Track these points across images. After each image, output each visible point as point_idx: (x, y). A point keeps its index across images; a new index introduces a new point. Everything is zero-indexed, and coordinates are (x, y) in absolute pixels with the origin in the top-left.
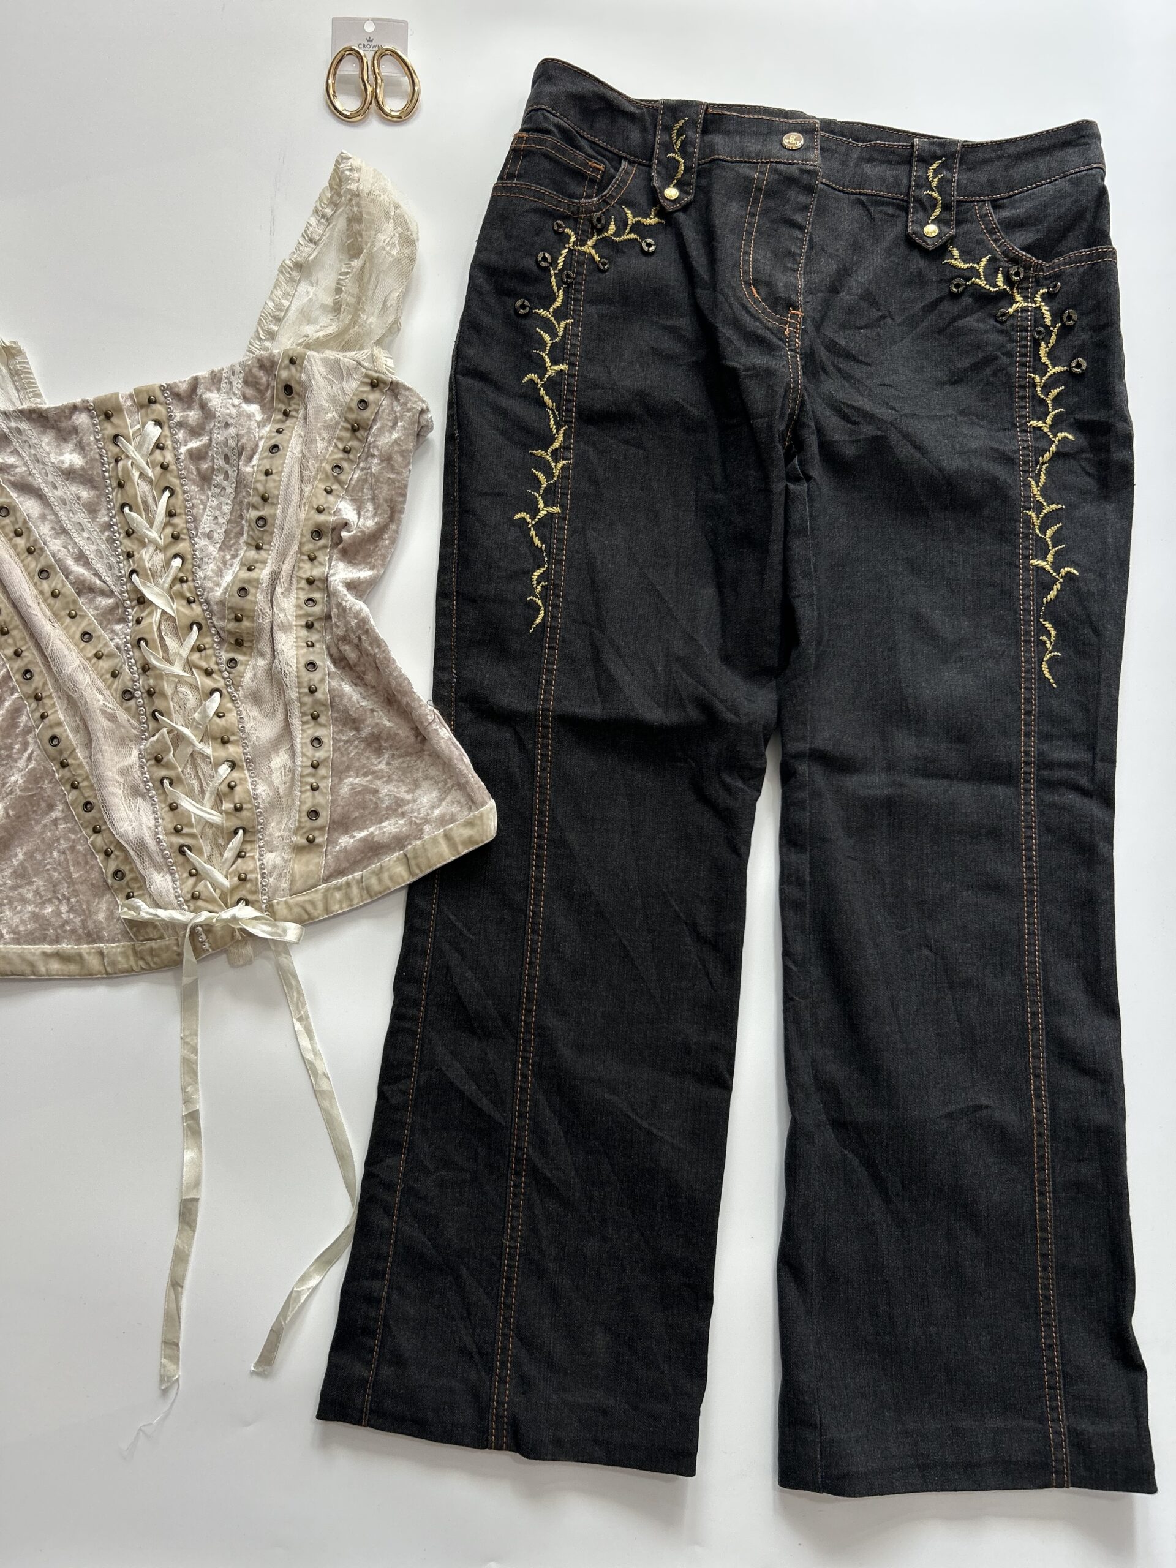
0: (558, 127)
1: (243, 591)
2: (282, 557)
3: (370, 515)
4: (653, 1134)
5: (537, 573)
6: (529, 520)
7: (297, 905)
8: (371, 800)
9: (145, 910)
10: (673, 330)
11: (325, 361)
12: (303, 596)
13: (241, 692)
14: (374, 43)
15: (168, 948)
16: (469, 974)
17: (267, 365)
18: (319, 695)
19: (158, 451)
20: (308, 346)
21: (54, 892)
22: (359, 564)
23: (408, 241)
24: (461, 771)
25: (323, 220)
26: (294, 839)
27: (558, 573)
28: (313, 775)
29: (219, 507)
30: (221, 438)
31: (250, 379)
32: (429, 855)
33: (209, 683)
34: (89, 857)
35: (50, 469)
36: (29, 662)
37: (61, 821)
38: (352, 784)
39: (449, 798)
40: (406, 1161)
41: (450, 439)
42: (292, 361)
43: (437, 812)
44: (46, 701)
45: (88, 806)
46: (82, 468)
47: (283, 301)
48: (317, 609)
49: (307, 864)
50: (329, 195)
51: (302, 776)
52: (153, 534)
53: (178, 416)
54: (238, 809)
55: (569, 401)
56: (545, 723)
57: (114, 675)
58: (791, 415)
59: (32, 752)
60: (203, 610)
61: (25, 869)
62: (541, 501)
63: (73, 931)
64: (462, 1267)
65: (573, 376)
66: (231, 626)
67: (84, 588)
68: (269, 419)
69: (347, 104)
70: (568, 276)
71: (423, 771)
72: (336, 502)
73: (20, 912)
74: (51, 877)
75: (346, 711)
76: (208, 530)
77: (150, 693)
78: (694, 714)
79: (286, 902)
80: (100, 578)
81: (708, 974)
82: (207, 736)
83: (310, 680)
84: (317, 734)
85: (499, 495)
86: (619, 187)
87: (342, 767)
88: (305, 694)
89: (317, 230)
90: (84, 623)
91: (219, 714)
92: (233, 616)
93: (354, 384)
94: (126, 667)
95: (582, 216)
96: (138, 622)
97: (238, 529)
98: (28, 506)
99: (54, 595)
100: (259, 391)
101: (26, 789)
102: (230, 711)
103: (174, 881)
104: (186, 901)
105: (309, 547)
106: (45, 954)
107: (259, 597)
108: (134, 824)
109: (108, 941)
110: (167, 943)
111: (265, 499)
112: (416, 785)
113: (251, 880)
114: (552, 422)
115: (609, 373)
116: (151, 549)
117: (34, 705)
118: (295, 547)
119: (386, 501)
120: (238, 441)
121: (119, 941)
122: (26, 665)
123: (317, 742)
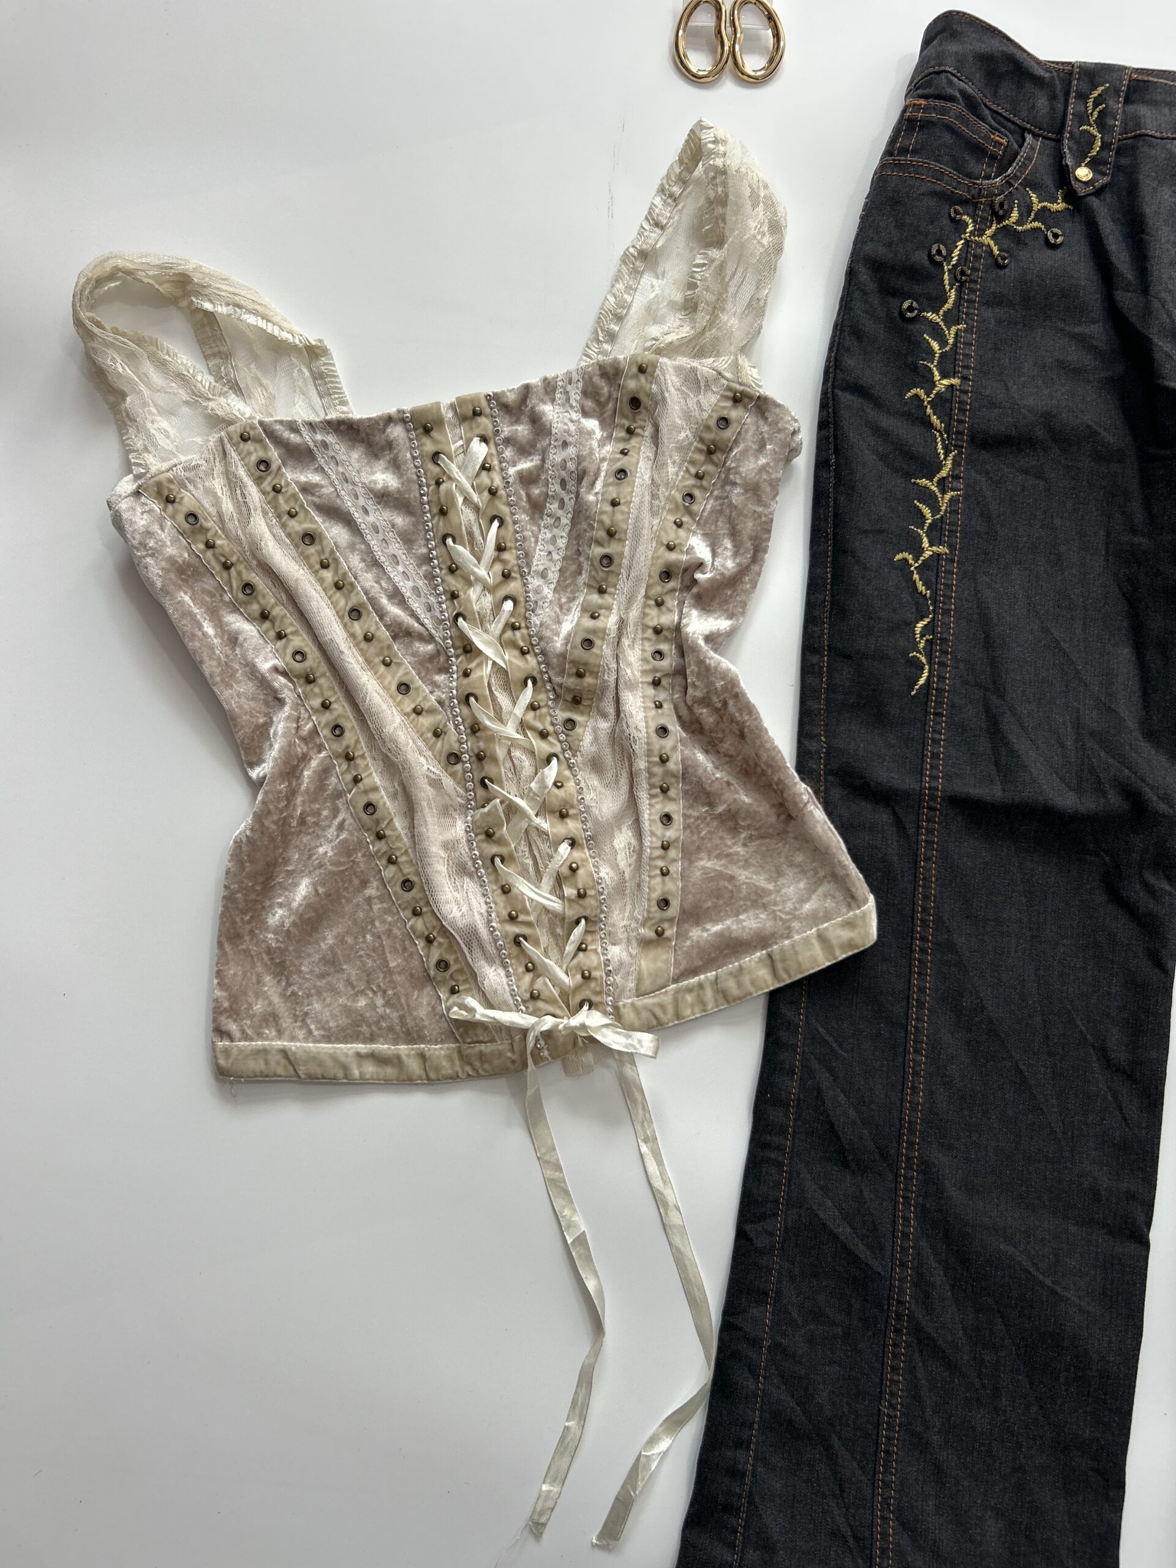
0: (963, 93)
1: (588, 643)
2: (630, 601)
3: (729, 554)
4: (1057, 1293)
5: (920, 625)
6: (911, 561)
7: (645, 1008)
8: (726, 888)
9: (482, 1013)
10: (1081, 340)
11: (679, 370)
12: (650, 648)
13: (579, 759)
15: (500, 1054)
16: (842, 1097)
17: (611, 373)
18: (671, 765)
19: (484, 473)
20: (659, 352)
21: (368, 982)
22: (714, 611)
23: (776, 227)
24: (840, 862)
25: (669, 200)
26: (642, 931)
27: (946, 625)
28: (662, 858)
29: (553, 540)
30: (558, 458)
31: (590, 389)
32: (800, 958)
33: (543, 747)
34: (407, 943)
35: (360, 491)
36: (339, 716)
37: (376, 901)
38: (704, 868)
39: (821, 890)
40: (773, 1313)
41: (821, 464)
42: (642, 370)
43: (807, 907)
44: (359, 761)
45: (407, 885)
46: (399, 491)
47: (626, 296)
48: (665, 664)
49: (655, 960)
50: (678, 171)
51: (651, 859)
52: (482, 572)
53: (506, 430)
54: (581, 896)
55: (960, 422)
56: (932, 804)
57: (437, 734)
59: (344, 820)
60: (539, 663)
61: (334, 954)
62: (925, 540)
63: (390, 1029)
64: (833, 1436)
65: (966, 392)
66: (571, 682)
67: (401, 633)
68: (610, 437)
69: (699, 62)
70: (963, 273)
71: (787, 857)
72: (688, 539)
73: (329, 1005)
74: (364, 964)
75: (700, 783)
76: (541, 568)
77: (480, 758)
78: (1115, 800)
79: (633, 1005)
80: (418, 620)
81: (1121, 1110)
82: (544, 809)
83: (662, 748)
84: (667, 810)
85: (881, 532)
86: (1024, 166)
87: (693, 848)
88: (656, 764)
89: (664, 212)
90: (401, 672)
91: (558, 785)
92: (574, 670)
93: (713, 399)
94: (451, 726)
95: (983, 200)
96: (466, 674)
97: (574, 568)
98: (335, 533)
99: (368, 639)
100: (598, 403)
101: (338, 864)
102: (568, 779)
103: (508, 975)
104: (524, 1002)
105: (657, 589)
106: (359, 1055)
107: (604, 650)
108: (464, 909)
109: (429, 1042)
110: (500, 1048)
111: (611, 534)
112: (780, 873)
113: (595, 979)
114: (940, 446)
115: (1007, 389)
116: (478, 588)
117: (345, 766)
118: (643, 592)
119: (751, 538)
120: (579, 464)
121: (442, 1042)
122: (336, 719)
123: (667, 819)
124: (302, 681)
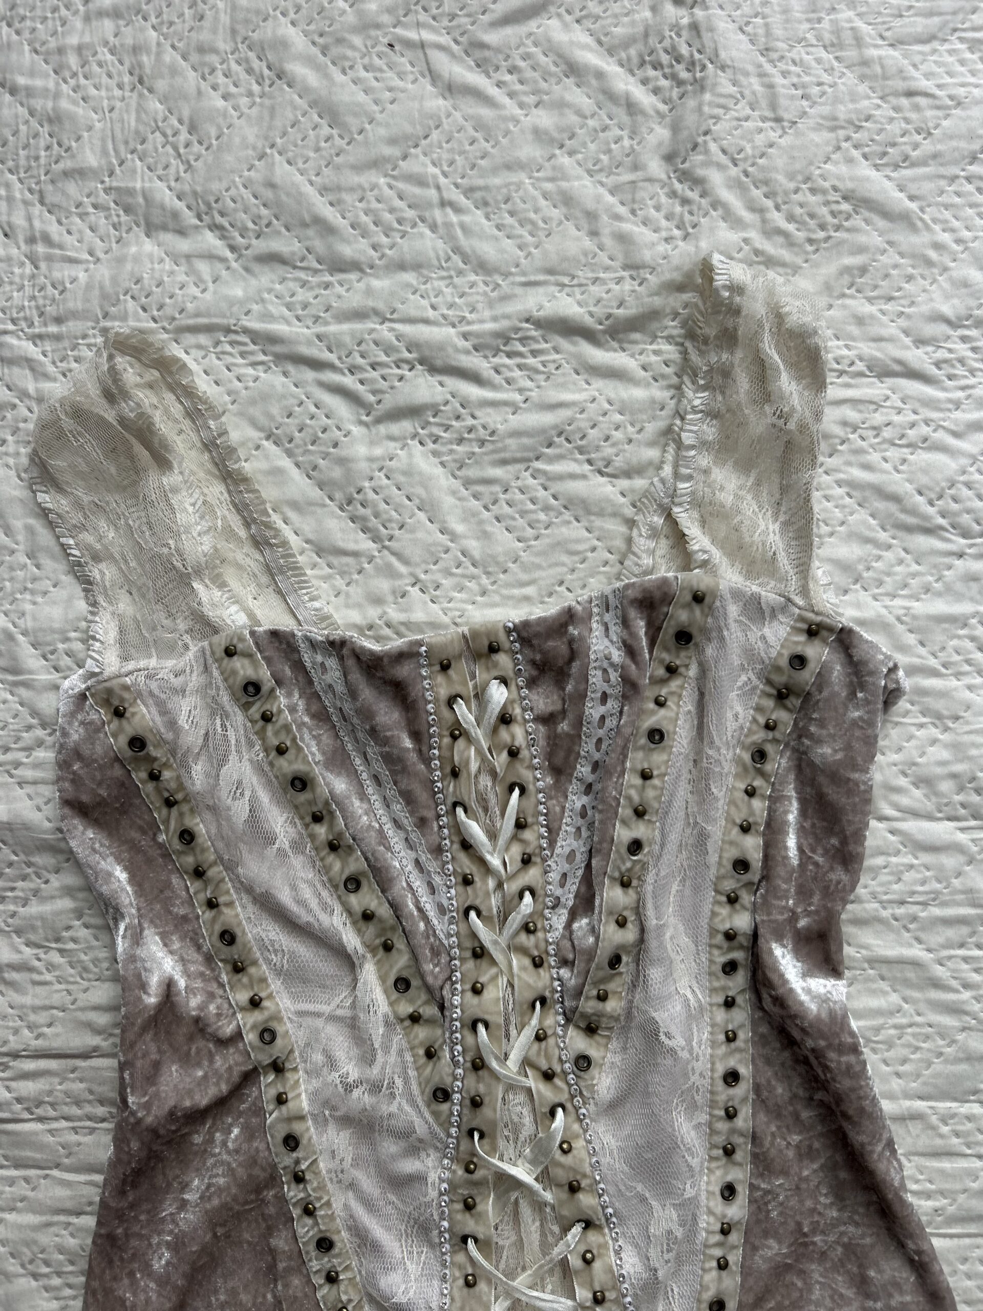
1: (616, 959)
17: (657, 599)
18: (739, 1123)
19: (504, 727)
28: (719, 1244)
30: (596, 714)
33: (548, 1094)
42: (697, 598)
48: (740, 978)
51: (706, 1246)
52: (492, 856)
54: (598, 1300)
57: (429, 1055)
60: (553, 979)
66: (591, 1006)
76: (567, 849)
77: (474, 1103)
83: (729, 1098)
84: (729, 1179)
87: (758, 1230)
88: (720, 1119)
90: (402, 962)
92: (595, 992)
93: (783, 630)
94: (448, 1050)
96: (477, 991)
99: (367, 917)
118: (710, 884)
123: (729, 1191)
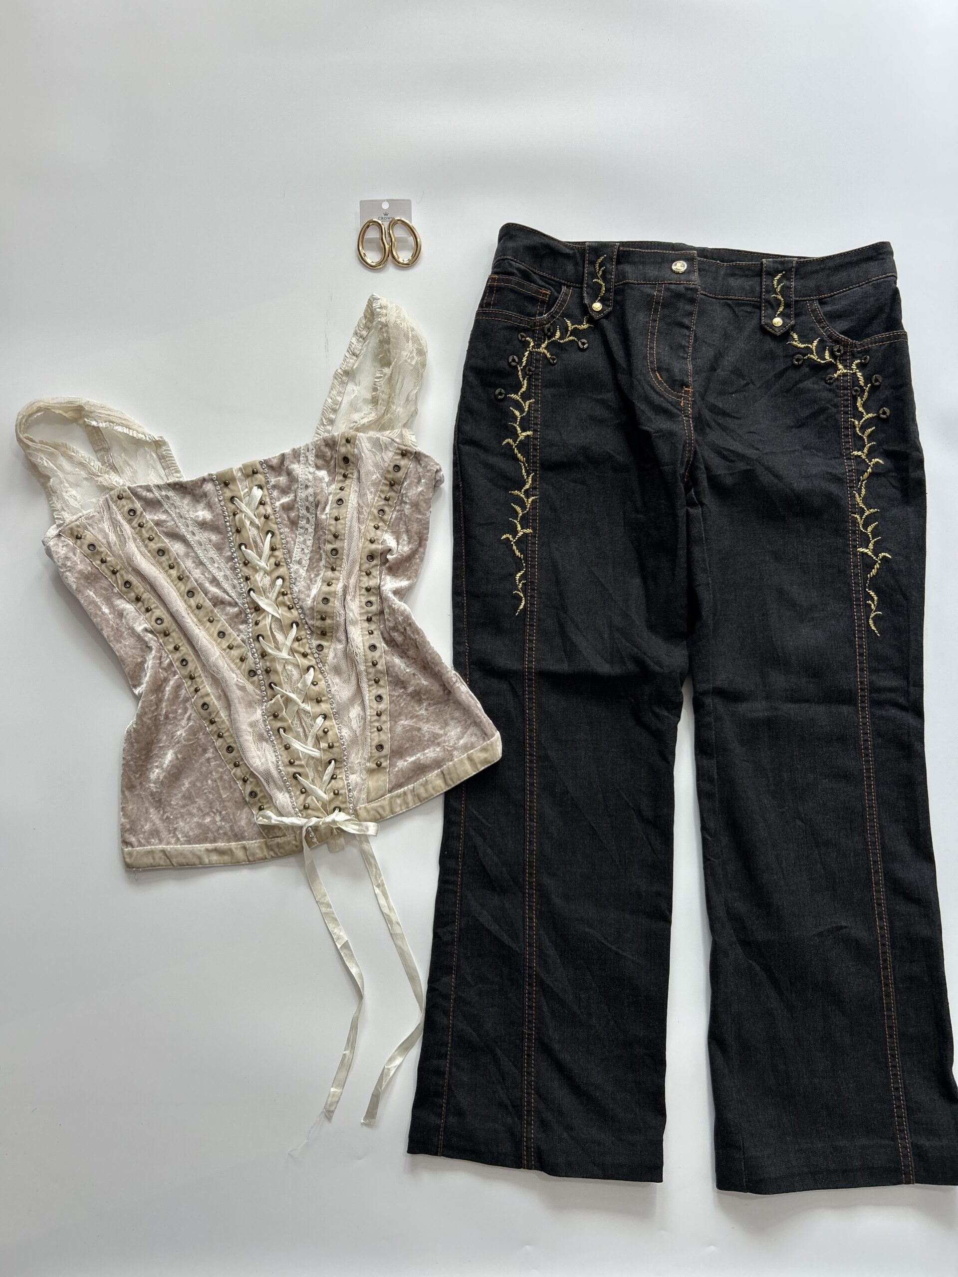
0: (519, 269)
1: (326, 600)
2: (349, 575)
3: (405, 543)
4: (619, 954)
5: (519, 575)
6: (511, 539)
7: (373, 809)
8: (416, 735)
9: (275, 819)
10: (602, 402)
11: (370, 439)
12: (364, 600)
13: (327, 667)
14: (388, 216)
15: (289, 842)
16: (489, 851)
17: (331, 444)
18: (379, 667)
19: (261, 507)
20: (358, 430)
21: (210, 807)
22: (400, 576)
23: (421, 352)
24: (476, 714)
25: (361, 339)
26: (368, 764)
27: (533, 574)
28: (378, 721)
29: (305, 541)
30: (303, 495)
31: (320, 454)
32: (458, 772)
33: (305, 662)
34: (232, 783)
35: (190, 522)
36: (185, 654)
37: (212, 760)
38: (403, 725)
39: (469, 732)
40: (456, 979)
41: (456, 488)
42: (348, 441)
43: (462, 742)
44: (197, 679)
45: (230, 749)
46: (212, 521)
47: (338, 398)
48: (374, 608)
49: (377, 780)
50: (364, 322)
51: (371, 722)
52: (262, 564)
53: (273, 481)
54: (331, 747)
55: (534, 456)
56: (530, 677)
57: (242, 660)
58: (688, 461)
59: (191, 714)
60: (299, 614)
61: (190, 793)
62: (519, 526)
63: (225, 834)
64: (497, 1048)
65: (536, 439)
66: (319, 623)
67: (218, 602)
68: (333, 480)
69: (372, 257)
70: (530, 370)
71: (450, 714)
72: (382, 535)
73: (189, 823)
74: (208, 797)
75: (397, 676)
76: (298, 558)
77: (268, 671)
78: (631, 667)
79: (365, 808)
80: (228, 594)
81: (651, 844)
82: (307, 698)
83: (373, 657)
84: (379, 693)
85: (492, 524)
86: (561, 305)
87: (396, 714)
88: (370, 667)
89: (357, 346)
90: (219, 625)
91: (314, 683)
92: (319, 617)
93: (390, 454)
94: (250, 654)
95: (538, 328)
96: (257, 624)
97: (318, 556)
98: (177, 548)
99: (199, 607)
100: (326, 461)
101: (189, 740)
102: (321, 680)
103: (291, 797)
104: (300, 811)
105: (366, 566)
106: (207, 850)
107: (336, 603)
108: (263, 760)
109: (248, 839)
110: (289, 839)
111: (336, 537)
112: (446, 724)
113: (342, 794)
114: (524, 471)
115: (561, 434)
116: (262, 573)
117: (189, 683)
118: (357, 568)
119: (416, 533)
120: (315, 497)
121: (256, 839)
122: (183, 656)
123: (379, 698)
124: (162, 635)
